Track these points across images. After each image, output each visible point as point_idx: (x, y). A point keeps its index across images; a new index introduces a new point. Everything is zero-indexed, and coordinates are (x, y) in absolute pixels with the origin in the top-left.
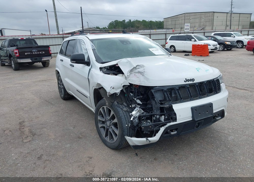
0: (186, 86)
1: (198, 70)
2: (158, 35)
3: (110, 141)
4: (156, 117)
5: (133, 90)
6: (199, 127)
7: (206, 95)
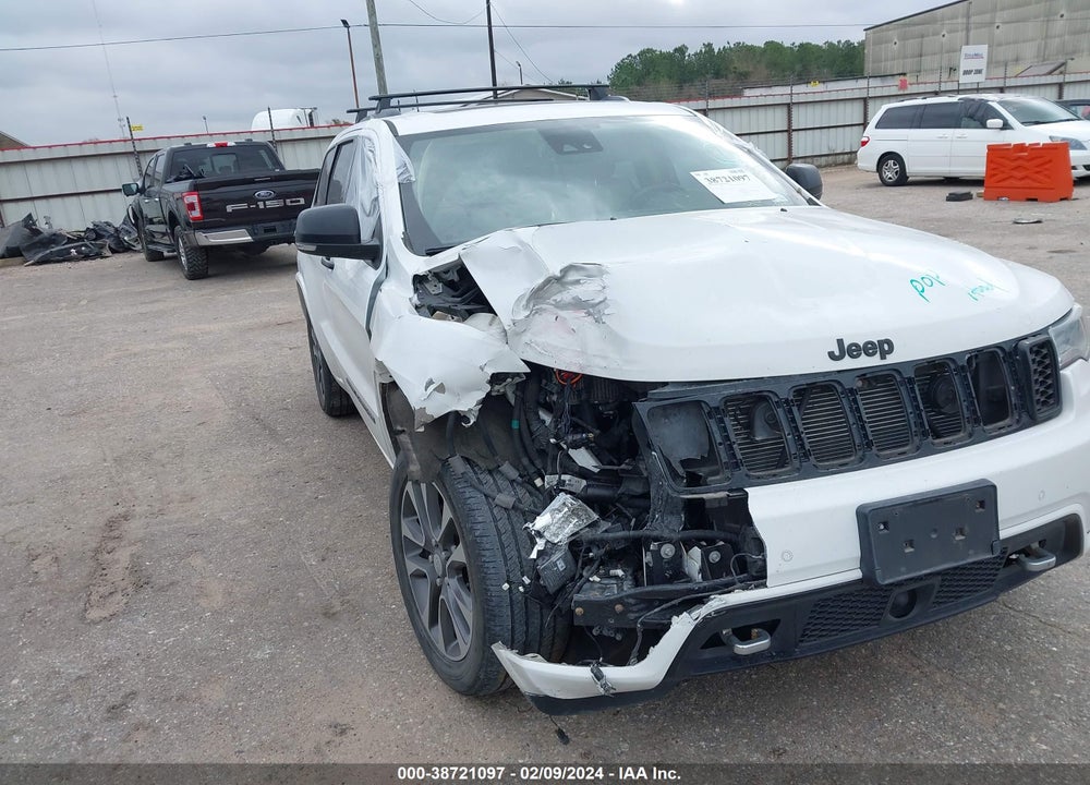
0: (839, 383)
1: (920, 285)
2: (826, 106)
3: (450, 648)
4: (657, 554)
5: (555, 398)
6: (909, 616)
7: (962, 434)
